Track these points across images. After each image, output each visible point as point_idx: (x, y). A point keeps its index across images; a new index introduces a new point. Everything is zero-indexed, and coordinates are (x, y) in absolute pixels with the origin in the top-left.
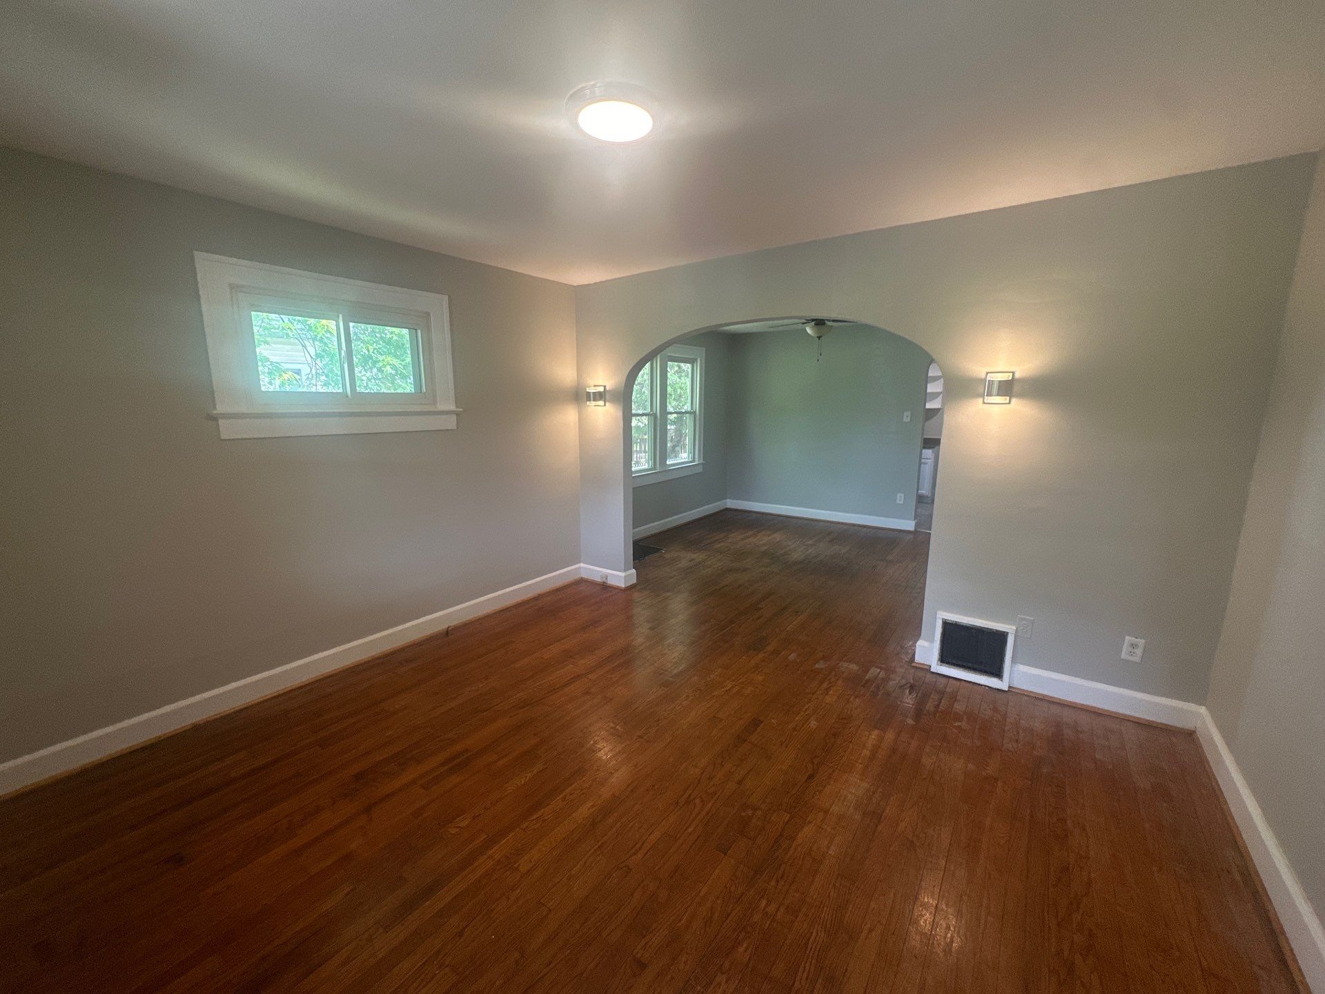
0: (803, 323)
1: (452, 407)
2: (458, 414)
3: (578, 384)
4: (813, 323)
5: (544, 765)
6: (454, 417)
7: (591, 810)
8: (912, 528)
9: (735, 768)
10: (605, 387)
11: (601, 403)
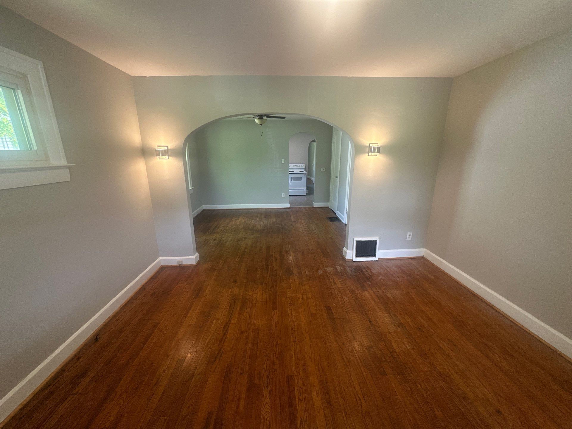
0: (253, 117)
1: (64, 163)
2: (70, 168)
3: (143, 144)
4: (258, 117)
5: (267, 389)
6: (67, 171)
7: (319, 395)
8: (289, 206)
9: (345, 334)
10: (167, 147)
11: (167, 157)
